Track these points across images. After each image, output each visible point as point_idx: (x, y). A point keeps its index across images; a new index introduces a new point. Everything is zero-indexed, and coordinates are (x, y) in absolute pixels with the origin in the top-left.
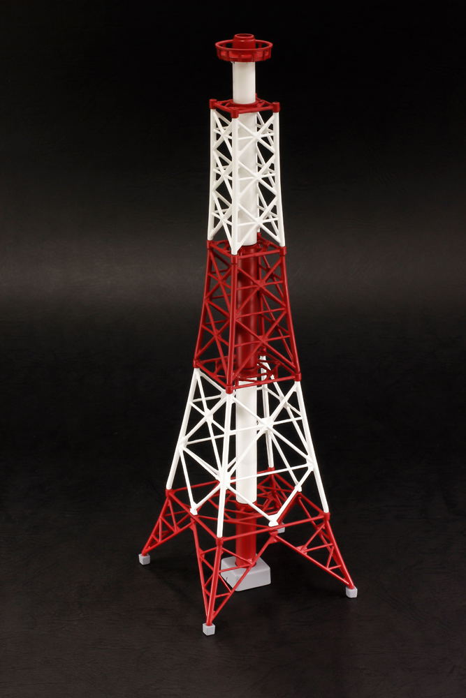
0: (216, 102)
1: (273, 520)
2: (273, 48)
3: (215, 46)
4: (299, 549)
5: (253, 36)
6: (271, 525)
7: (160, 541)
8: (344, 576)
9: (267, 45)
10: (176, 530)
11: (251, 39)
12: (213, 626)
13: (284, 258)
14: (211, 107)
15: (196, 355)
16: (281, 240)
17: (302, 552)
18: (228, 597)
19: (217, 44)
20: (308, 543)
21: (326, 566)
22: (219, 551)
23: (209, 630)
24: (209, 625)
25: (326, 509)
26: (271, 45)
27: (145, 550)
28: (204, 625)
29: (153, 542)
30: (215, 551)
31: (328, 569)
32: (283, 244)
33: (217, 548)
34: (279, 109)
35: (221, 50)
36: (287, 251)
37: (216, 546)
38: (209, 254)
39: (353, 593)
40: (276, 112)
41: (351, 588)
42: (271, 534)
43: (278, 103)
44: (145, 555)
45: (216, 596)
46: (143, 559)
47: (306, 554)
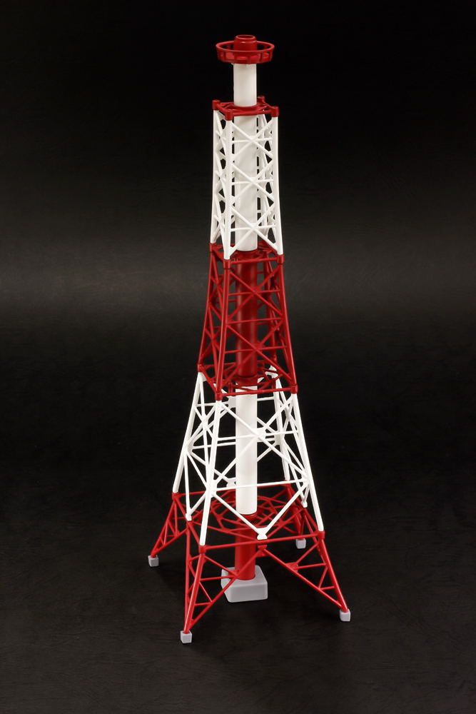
0: (219, 103)
1: (262, 533)
2: (275, 51)
3: (216, 48)
4: (287, 565)
5: (254, 37)
6: (259, 538)
7: (164, 543)
8: (338, 598)
9: (269, 47)
10: (177, 534)
11: (253, 40)
12: (190, 634)
13: (282, 267)
14: (214, 108)
15: (200, 359)
16: (278, 247)
17: (292, 569)
18: (208, 607)
19: (218, 46)
20: (298, 561)
21: (317, 586)
22: (201, 561)
23: (186, 637)
24: (186, 633)
25: (321, 527)
26: (273, 46)
27: (154, 551)
28: (182, 632)
29: (160, 544)
30: (198, 558)
31: (319, 589)
32: (281, 252)
33: (200, 556)
34: (277, 113)
35: (221, 51)
36: (285, 259)
37: (198, 554)
38: (212, 257)
39: (346, 616)
40: (275, 116)
41: (345, 611)
42: (259, 547)
43: (277, 108)
44: (154, 557)
45: (195, 604)
46: (152, 561)
47: (296, 572)
